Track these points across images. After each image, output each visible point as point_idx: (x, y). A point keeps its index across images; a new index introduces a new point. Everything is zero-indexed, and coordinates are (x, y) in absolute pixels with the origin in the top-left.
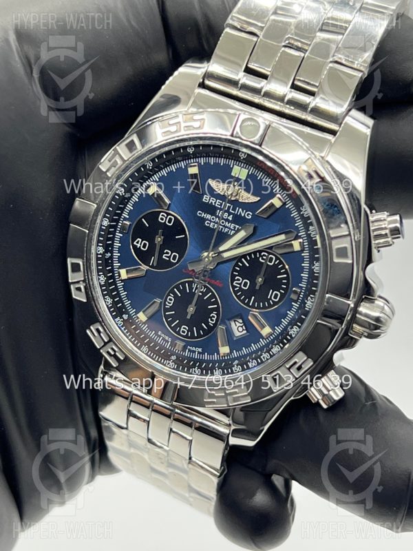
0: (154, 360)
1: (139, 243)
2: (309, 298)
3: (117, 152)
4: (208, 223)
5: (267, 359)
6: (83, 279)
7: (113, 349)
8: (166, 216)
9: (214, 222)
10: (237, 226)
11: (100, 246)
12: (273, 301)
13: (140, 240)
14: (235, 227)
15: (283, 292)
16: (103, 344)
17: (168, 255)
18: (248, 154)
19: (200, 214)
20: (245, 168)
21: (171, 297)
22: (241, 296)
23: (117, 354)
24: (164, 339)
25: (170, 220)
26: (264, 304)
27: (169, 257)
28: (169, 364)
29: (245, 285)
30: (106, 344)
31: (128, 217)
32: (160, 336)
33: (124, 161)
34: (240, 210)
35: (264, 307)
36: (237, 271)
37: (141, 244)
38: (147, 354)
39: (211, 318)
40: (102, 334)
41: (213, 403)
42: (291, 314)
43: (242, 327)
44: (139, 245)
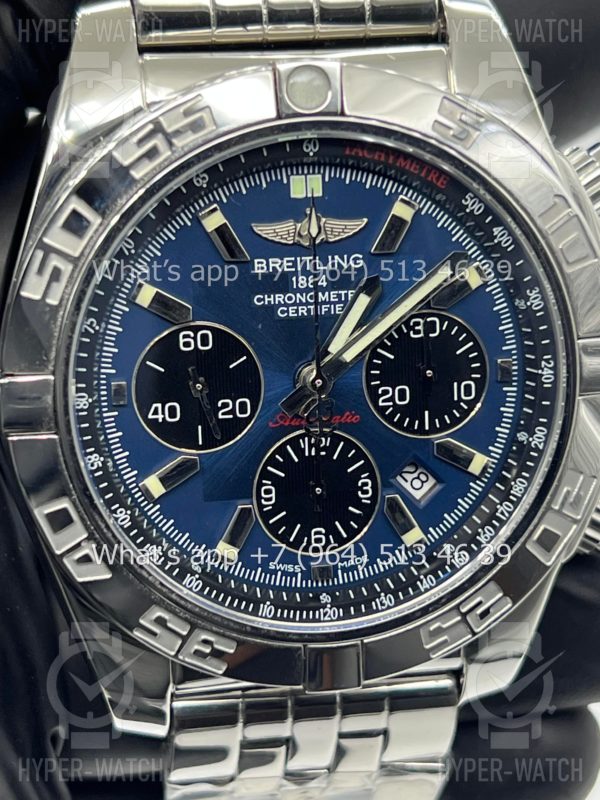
0: (294, 620)
1: (159, 412)
2: (543, 363)
3: (48, 250)
4: (282, 312)
5: (510, 513)
6: (85, 535)
7: (206, 642)
8: (192, 335)
9: (294, 304)
10: (343, 292)
11: (91, 453)
12: (465, 402)
13: (159, 405)
14: (339, 296)
15: (479, 376)
16: (180, 642)
17: (227, 408)
18: (320, 140)
19: (259, 300)
20: (314, 173)
21: (268, 484)
22: (402, 420)
23: (216, 646)
24: (285, 573)
25: (205, 339)
26: (452, 416)
27: (232, 412)
28: (325, 614)
29: (402, 398)
30: (185, 639)
31: (113, 371)
32: (275, 572)
33: (75, 261)
34: (336, 257)
35: (455, 421)
36: (376, 377)
37: (163, 413)
38: (274, 618)
39: (361, 488)
40: (169, 625)
41: (444, 644)
42: (508, 410)
43: (418, 478)
44: (160, 417)
